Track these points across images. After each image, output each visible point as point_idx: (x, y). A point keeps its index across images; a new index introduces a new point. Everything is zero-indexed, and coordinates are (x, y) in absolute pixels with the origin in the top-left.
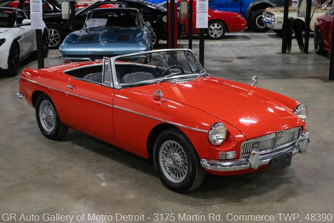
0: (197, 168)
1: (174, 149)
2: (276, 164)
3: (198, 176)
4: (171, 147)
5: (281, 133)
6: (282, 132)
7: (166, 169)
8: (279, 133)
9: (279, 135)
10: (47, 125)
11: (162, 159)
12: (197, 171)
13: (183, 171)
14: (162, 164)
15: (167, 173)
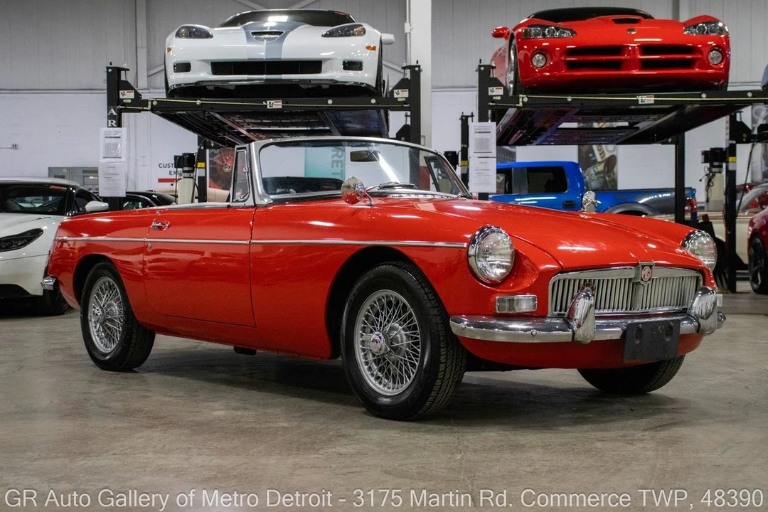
0: (442, 345)
1: (388, 312)
2: (640, 343)
3: (446, 367)
4: (382, 309)
5: (647, 269)
6: (651, 267)
7: (370, 369)
8: (643, 267)
9: (644, 273)
10: (105, 340)
11: (361, 346)
12: (443, 352)
13: (410, 363)
14: (362, 357)
15: (372, 379)
